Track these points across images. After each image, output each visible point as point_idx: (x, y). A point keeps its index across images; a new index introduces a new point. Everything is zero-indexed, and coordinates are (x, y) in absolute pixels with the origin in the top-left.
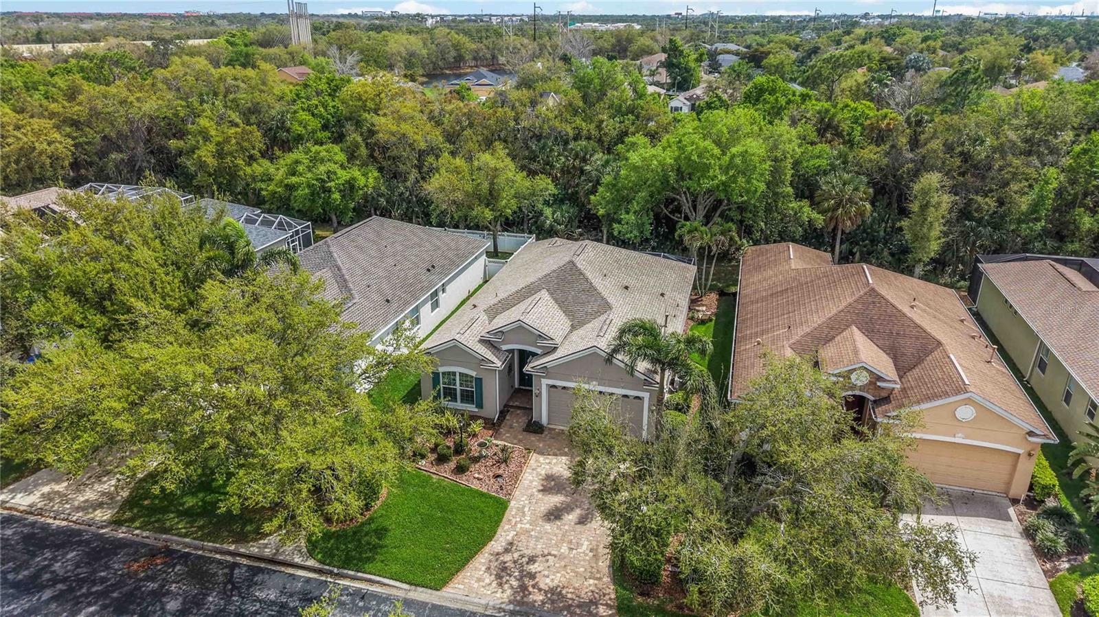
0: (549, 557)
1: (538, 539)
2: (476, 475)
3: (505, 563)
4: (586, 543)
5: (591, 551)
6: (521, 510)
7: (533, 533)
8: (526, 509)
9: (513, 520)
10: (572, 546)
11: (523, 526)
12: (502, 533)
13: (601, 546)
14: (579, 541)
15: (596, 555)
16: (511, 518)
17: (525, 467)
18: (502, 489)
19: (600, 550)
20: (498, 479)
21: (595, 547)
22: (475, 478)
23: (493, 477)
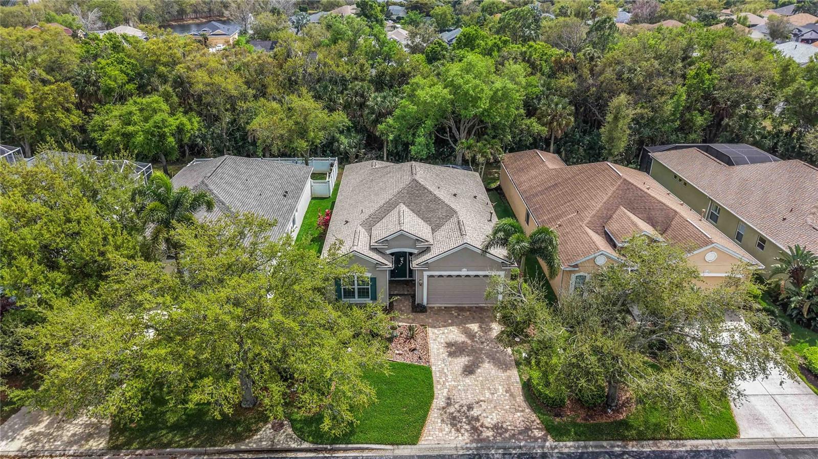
0: (481, 403)
1: (466, 391)
2: (398, 352)
3: (452, 413)
4: (500, 387)
5: (507, 392)
6: (441, 371)
7: (459, 387)
8: (446, 371)
9: (441, 380)
10: (492, 392)
11: (450, 383)
12: (439, 392)
13: (512, 387)
14: (494, 387)
15: (511, 395)
16: (439, 379)
17: (428, 339)
18: (420, 359)
19: (513, 390)
20: (415, 352)
21: (508, 389)
22: (397, 354)
23: (409, 350)
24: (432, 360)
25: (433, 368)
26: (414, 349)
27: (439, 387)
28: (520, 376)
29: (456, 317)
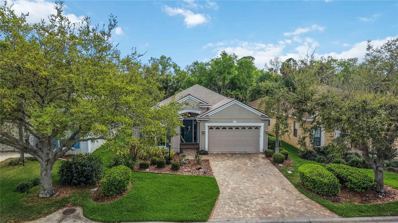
1: (247, 190)
2: (186, 170)
4: (276, 187)
6: (224, 180)
7: (241, 188)
8: (227, 179)
9: (225, 185)
10: (270, 190)
11: (232, 186)
12: (223, 190)
13: (286, 187)
14: (271, 187)
15: (287, 191)
16: (222, 184)
17: (211, 165)
18: (205, 174)
19: (288, 189)
20: (200, 170)
21: (283, 188)
22: (186, 171)
23: (196, 169)
24: (215, 174)
25: (217, 178)
26: (200, 168)
27: (223, 187)
28: (290, 181)
29: (230, 157)
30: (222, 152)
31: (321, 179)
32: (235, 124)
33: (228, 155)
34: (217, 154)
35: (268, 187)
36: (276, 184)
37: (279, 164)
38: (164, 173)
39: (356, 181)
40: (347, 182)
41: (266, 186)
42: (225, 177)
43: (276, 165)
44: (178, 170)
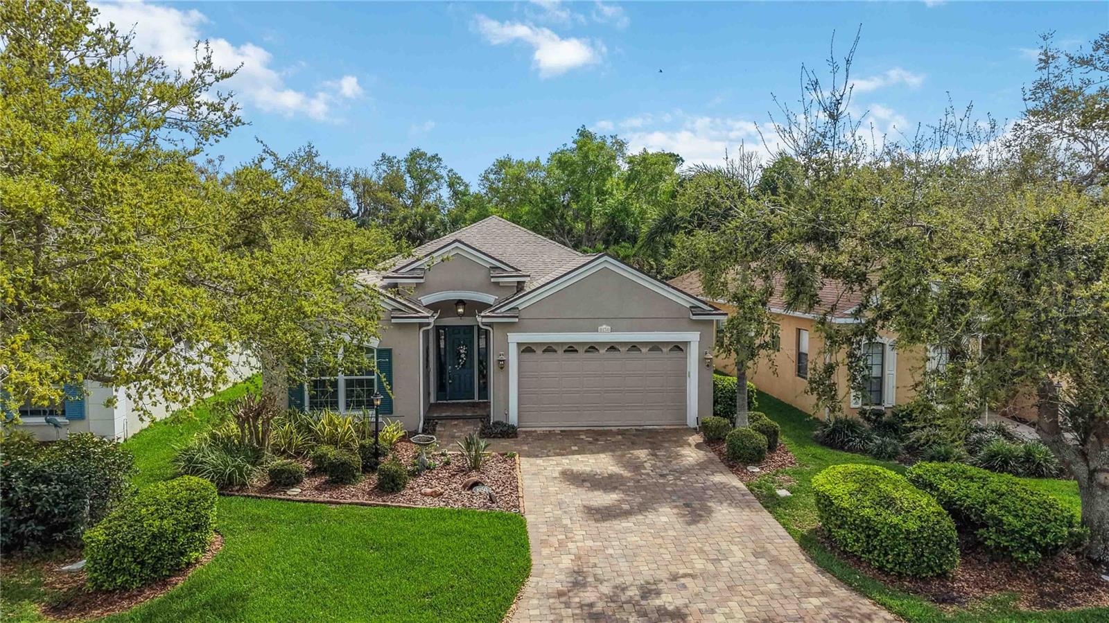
0: (683, 581)
1: (631, 557)
2: (429, 490)
3: (591, 605)
4: (734, 548)
5: (756, 555)
6: (555, 523)
8: (566, 521)
9: (553, 540)
10: (712, 557)
11: (579, 544)
12: (545, 562)
13: (769, 546)
14: (716, 547)
15: (774, 561)
16: (546, 537)
17: (518, 473)
18: (493, 503)
19: (774, 553)
20: (478, 489)
21: (759, 550)
22: (425, 495)
23: (464, 487)
24: (526, 504)
25: (530, 519)
26: (476, 484)
27: (545, 551)
28: (784, 525)
29: (590, 443)
30: (563, 429)
31: (895, 520)
32: (605, 335)
33: (582, 437)
34: (548, 436)
35: (705, 548)
36: (737, 535)
37: (747, 464)
38: (350, 501)
39: (1018, 524)
40: (984, 525)
41: (699, 545)
42: (560, 512)
43: (738, 470)
44: (399, 490)
